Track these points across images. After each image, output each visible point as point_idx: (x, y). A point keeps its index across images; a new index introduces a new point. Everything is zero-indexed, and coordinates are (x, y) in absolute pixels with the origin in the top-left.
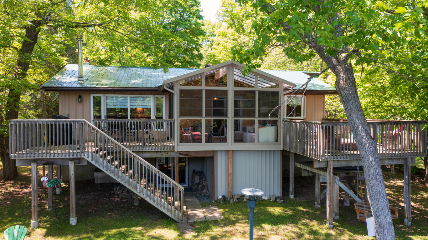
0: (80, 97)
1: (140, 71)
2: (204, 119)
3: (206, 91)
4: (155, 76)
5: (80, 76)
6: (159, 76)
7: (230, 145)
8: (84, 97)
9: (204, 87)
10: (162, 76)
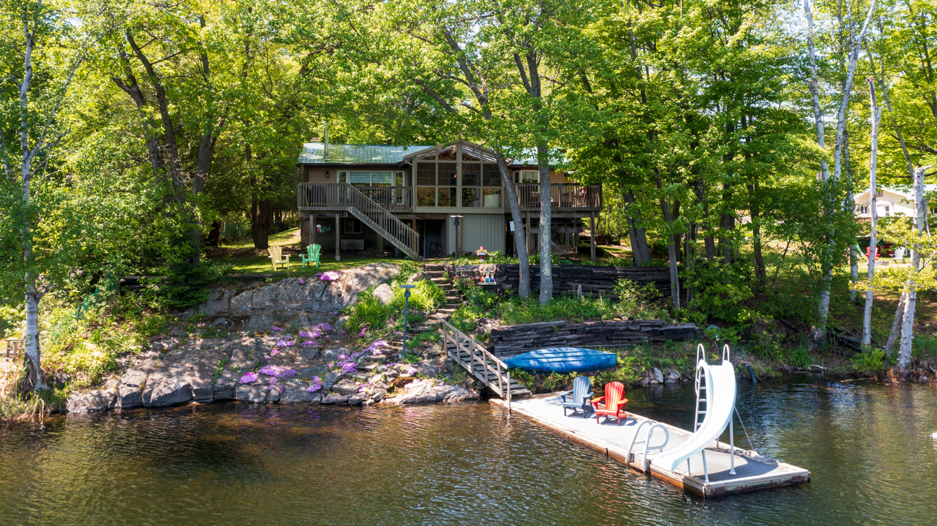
0: (327, 173)
1: (379, 149)
2: (437, 188)
3: (439, 164)
4: (394, 154)
5: (326, 154)
6: (398, 154)
7: (459, 208)
8: (331, 173)
9: (437, 161)
10: (401, 153)
